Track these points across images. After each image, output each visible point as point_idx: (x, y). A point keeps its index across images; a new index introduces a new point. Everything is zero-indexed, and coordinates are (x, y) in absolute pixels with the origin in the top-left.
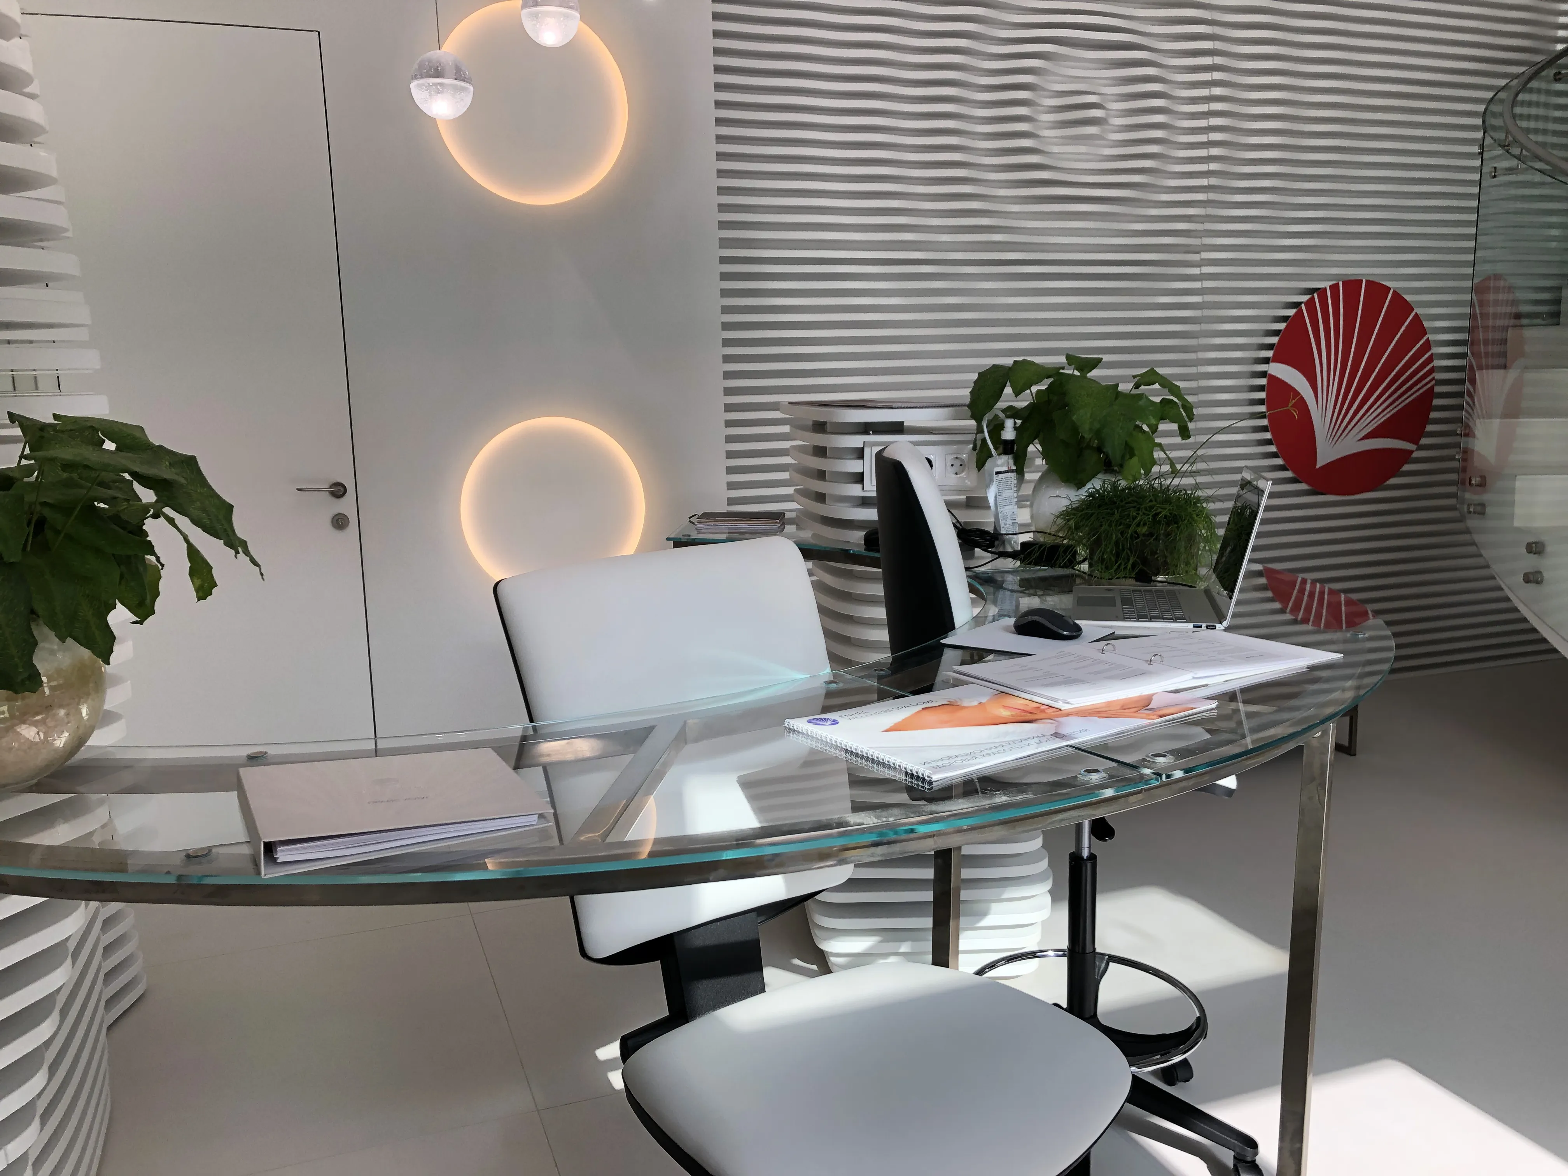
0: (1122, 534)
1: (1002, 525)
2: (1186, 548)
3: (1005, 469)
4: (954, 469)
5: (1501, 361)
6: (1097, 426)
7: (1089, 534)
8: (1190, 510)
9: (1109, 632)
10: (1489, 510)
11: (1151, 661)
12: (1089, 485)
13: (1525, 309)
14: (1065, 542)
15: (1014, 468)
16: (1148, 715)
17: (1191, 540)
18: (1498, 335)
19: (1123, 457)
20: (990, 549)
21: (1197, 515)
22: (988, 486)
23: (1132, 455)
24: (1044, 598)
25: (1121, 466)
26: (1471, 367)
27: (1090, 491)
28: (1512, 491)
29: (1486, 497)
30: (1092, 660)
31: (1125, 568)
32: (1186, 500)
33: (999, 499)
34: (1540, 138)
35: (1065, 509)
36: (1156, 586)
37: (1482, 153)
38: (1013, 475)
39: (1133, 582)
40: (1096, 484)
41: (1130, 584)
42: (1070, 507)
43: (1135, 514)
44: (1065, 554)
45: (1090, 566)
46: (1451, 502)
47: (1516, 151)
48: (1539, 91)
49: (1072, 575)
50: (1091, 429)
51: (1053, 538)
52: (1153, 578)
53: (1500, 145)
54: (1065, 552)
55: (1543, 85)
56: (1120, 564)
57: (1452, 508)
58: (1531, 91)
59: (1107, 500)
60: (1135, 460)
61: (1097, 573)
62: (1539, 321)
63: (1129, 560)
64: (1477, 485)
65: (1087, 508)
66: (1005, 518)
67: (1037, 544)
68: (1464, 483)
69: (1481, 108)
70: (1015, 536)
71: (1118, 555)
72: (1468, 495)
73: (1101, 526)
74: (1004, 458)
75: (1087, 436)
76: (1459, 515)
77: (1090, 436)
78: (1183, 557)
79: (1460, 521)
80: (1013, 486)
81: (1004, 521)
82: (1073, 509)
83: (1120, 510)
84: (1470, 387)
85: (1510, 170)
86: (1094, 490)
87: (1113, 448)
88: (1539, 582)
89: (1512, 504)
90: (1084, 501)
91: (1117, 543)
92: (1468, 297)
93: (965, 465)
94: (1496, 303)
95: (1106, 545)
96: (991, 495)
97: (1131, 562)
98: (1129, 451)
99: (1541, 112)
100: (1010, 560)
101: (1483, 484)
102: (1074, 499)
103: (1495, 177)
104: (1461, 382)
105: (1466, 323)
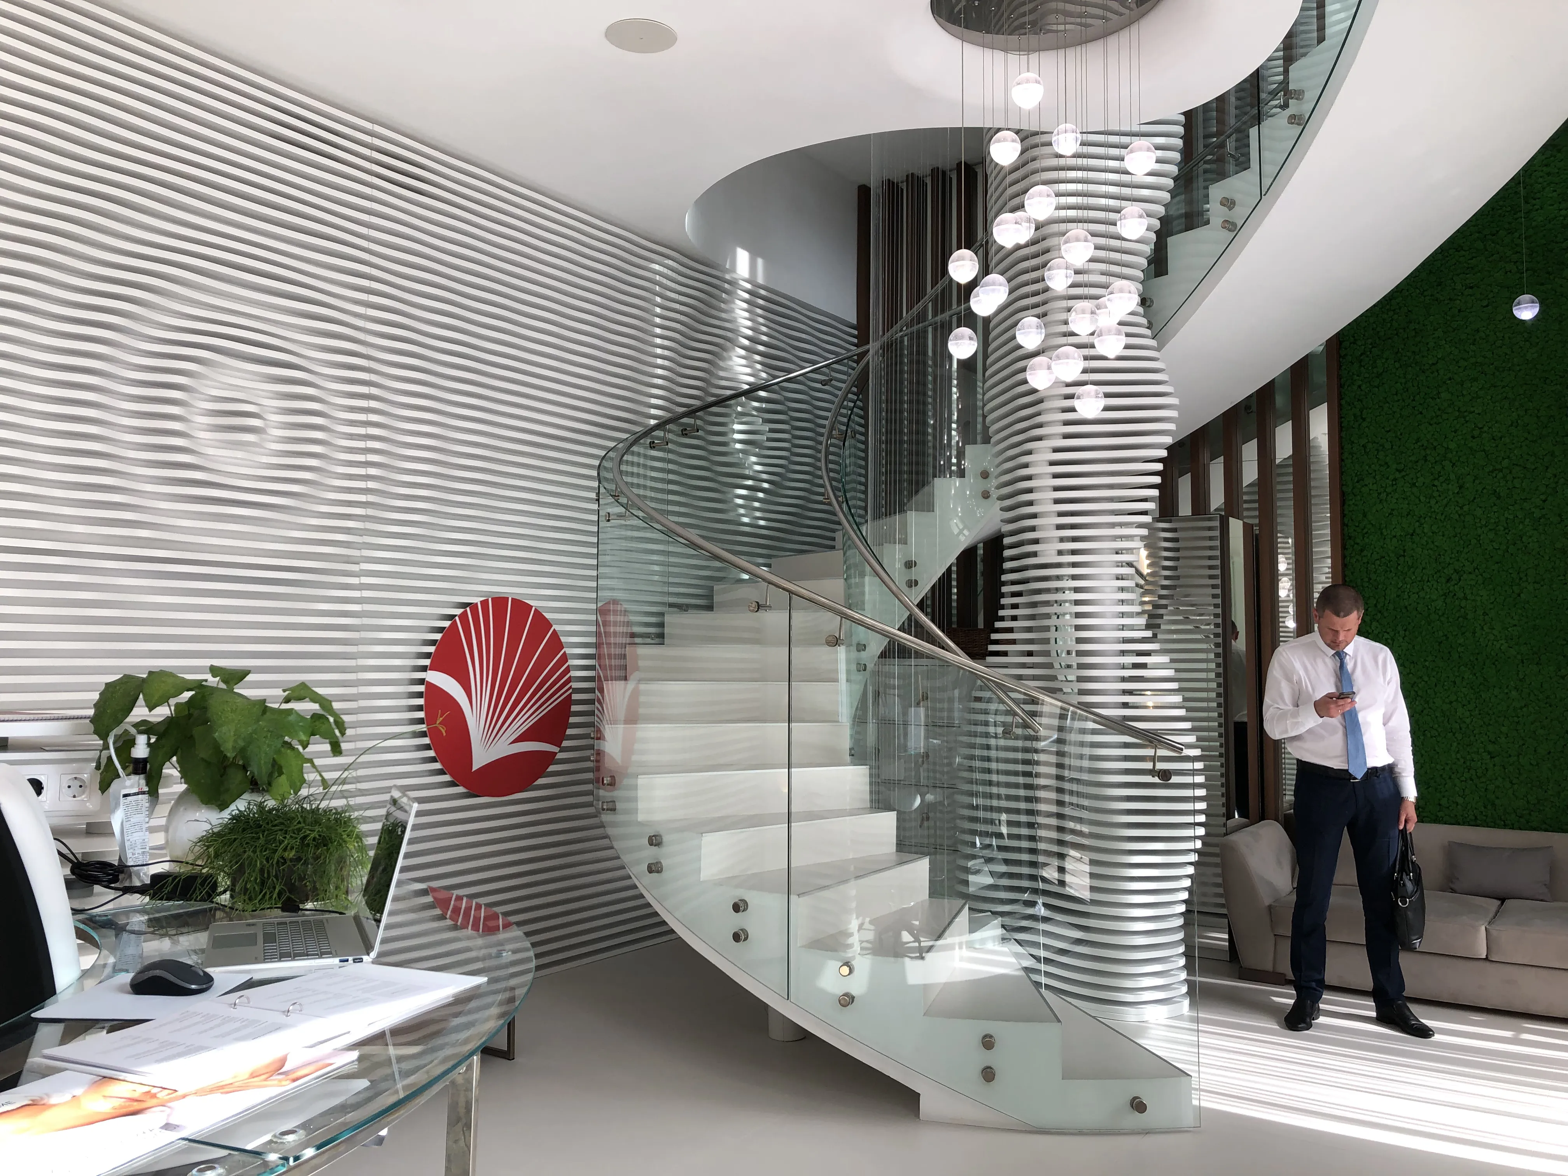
0: (267, 860)
1: (129, 855)
2: (336, 870)
3: (136, 790)
4: (70, 792)
5: (622, 673)
6: (241, 743)
7: (231, 862)
8: (340, 831)
9: (244, 978)
10: (619, 806)
11: (288, 1011)
12: (233, 807)
13: (637, 629)
14: (204, 871)
15: (146, 789)
16: (280, 1081)
17: (341, 862)
18: (618, 651)
19: (271, 775)
20: (113, 885)
21: (348, 836)
22: (113, 811)
23: (281, 773)
24: (176, 938)
25: (270, 784)
26: (599, 677)
27: (234, 813)
28: (635, 787)
29: (616, 793)
30: (221, 1019)
31: (271, 898)
32: (336, 820)
33: (127, 825)
34: (641, 492)
35: (204, 833)
36: (304, 915)
37: (598, 500)
38: (146, 797)
39: (278, 912)
40: (240, 805)
41: (276, 915)
42: (210, 831)
43: (281, 838)
44: (203, 886)
45: (232, 896)
46: (589, 799)
47: (623, 500)
48: (639, 455)
49: (211, 909)
50: (234, 748)
51: (190, 867)
52: (301, 906)
53: (612, 496)
54: (202, 884)
55: (642, 451)
56: (266, 893)
57: (590, 804)
58: (633, 453)
59: (251, 823)
60: (283, 778)
61: (239, 905)
62: (649, 641)
63: (274, 888)
64: (608, 785)
65: (229, 833)
66: (133, 847)
67: (171, 876)
68: (598, 781)
69: (596, 463)
70: (145, 867)
71: (263, 883)
72: (602, 793)
73: (245, 852)
74: (135, 778)
75: (230, 755)
76: (595, 811)
77: (234, 755)
78: (334, 880)
79: (596, 816)
80: (144, 809)
81: (132, 851)
82: (214, 833)
83: (266, 834)
84: (599, 695)
85: (620, 516)
86: (237, 812)
87: (259, 768)
88: (659, 871)
89: (635, 799)
90: (226, 825)
91: (262, 871)
92: (594, 618)
93: (86, 787)
94: (615, 624)
95: (249, 873)
96: (116, 821)
97: (277, 890)
98: (276, 768)
99: (641, 471)
100: (137, 896)
101: (612, 784)
102: (215, 822)
103: (609, 520)
104: (591, 690)
105: (593, 640)
